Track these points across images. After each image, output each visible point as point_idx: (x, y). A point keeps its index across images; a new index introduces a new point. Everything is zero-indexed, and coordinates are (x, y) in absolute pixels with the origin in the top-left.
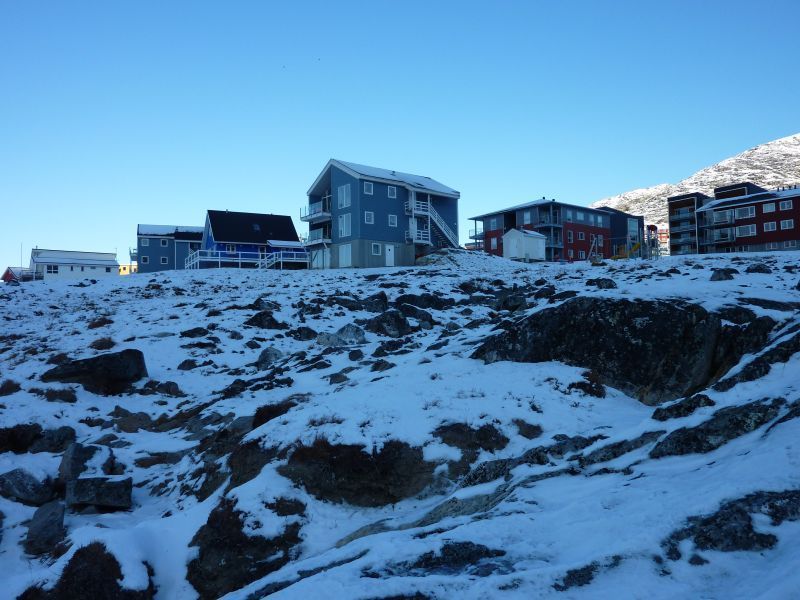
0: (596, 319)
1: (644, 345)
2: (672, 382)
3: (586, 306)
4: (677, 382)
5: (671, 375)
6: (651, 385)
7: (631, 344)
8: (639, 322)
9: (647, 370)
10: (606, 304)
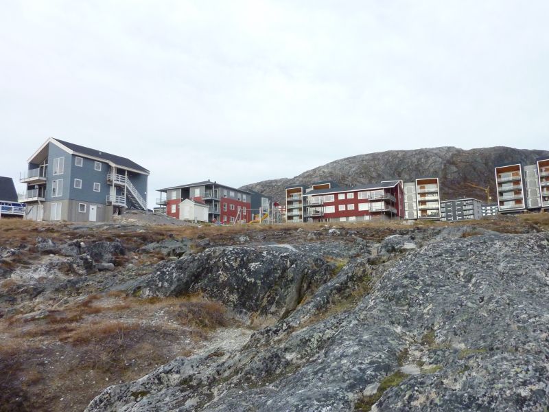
0: (224, 263)
1: (255, 283)
2: (273, 308)
3: (217, 254)
4: (277, 309)
5: (273, 303)
6: (259, 311)
7: (246, 281)
8: (253, 266)
9: (257, 300)
10: (232, 253)
